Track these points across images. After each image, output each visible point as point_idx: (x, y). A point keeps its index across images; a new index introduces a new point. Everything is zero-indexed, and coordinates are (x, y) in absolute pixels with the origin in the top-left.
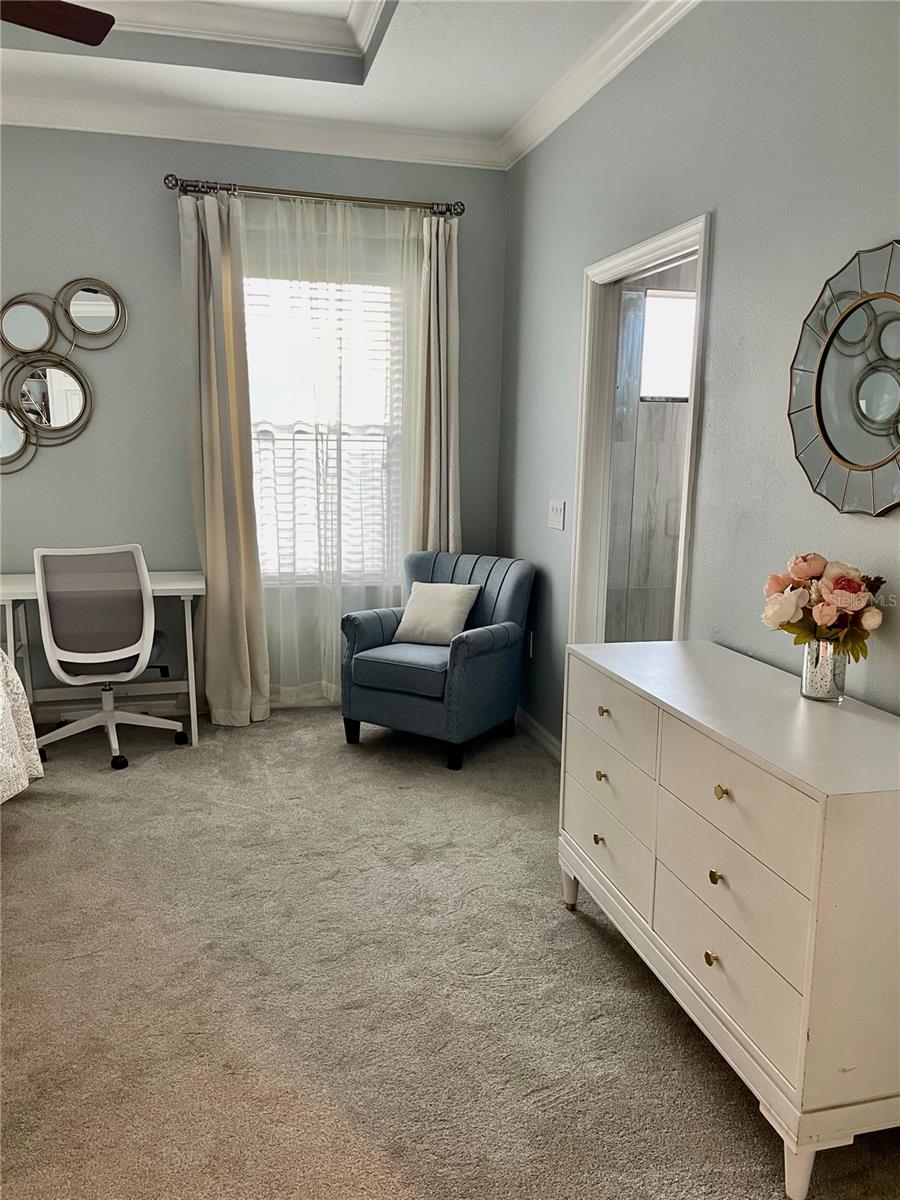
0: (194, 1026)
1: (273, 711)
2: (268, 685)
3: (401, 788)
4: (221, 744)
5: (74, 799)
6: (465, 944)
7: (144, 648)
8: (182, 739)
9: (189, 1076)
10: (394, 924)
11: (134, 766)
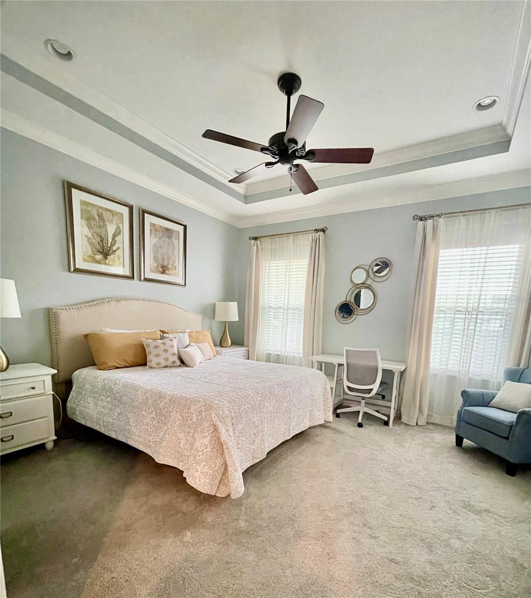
0: (327, 531)
1: (428, 423)
2: (427, 412)
3: (473, 473)
4: (400, 430)
5: (340, 432)
6: (471, 565)
7: (376, 387)
8: (386, 423)
9: (314, 549)
10: (436, 534)
11: (366, 428)
